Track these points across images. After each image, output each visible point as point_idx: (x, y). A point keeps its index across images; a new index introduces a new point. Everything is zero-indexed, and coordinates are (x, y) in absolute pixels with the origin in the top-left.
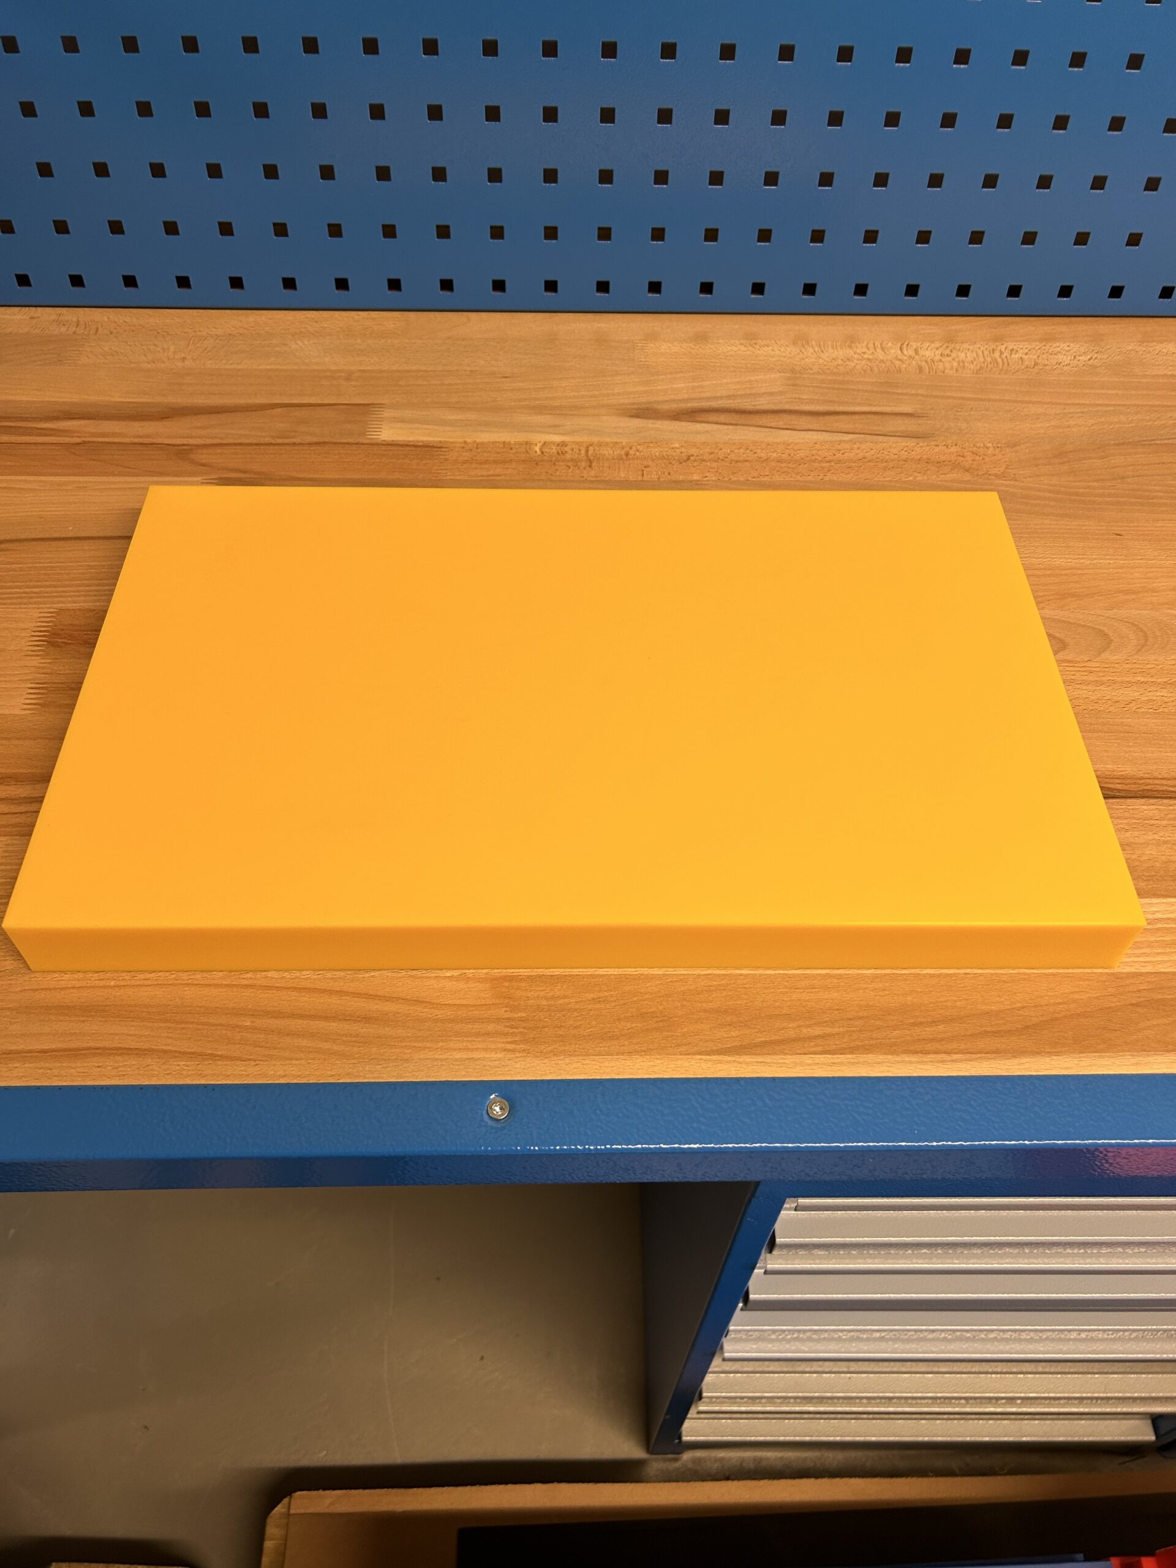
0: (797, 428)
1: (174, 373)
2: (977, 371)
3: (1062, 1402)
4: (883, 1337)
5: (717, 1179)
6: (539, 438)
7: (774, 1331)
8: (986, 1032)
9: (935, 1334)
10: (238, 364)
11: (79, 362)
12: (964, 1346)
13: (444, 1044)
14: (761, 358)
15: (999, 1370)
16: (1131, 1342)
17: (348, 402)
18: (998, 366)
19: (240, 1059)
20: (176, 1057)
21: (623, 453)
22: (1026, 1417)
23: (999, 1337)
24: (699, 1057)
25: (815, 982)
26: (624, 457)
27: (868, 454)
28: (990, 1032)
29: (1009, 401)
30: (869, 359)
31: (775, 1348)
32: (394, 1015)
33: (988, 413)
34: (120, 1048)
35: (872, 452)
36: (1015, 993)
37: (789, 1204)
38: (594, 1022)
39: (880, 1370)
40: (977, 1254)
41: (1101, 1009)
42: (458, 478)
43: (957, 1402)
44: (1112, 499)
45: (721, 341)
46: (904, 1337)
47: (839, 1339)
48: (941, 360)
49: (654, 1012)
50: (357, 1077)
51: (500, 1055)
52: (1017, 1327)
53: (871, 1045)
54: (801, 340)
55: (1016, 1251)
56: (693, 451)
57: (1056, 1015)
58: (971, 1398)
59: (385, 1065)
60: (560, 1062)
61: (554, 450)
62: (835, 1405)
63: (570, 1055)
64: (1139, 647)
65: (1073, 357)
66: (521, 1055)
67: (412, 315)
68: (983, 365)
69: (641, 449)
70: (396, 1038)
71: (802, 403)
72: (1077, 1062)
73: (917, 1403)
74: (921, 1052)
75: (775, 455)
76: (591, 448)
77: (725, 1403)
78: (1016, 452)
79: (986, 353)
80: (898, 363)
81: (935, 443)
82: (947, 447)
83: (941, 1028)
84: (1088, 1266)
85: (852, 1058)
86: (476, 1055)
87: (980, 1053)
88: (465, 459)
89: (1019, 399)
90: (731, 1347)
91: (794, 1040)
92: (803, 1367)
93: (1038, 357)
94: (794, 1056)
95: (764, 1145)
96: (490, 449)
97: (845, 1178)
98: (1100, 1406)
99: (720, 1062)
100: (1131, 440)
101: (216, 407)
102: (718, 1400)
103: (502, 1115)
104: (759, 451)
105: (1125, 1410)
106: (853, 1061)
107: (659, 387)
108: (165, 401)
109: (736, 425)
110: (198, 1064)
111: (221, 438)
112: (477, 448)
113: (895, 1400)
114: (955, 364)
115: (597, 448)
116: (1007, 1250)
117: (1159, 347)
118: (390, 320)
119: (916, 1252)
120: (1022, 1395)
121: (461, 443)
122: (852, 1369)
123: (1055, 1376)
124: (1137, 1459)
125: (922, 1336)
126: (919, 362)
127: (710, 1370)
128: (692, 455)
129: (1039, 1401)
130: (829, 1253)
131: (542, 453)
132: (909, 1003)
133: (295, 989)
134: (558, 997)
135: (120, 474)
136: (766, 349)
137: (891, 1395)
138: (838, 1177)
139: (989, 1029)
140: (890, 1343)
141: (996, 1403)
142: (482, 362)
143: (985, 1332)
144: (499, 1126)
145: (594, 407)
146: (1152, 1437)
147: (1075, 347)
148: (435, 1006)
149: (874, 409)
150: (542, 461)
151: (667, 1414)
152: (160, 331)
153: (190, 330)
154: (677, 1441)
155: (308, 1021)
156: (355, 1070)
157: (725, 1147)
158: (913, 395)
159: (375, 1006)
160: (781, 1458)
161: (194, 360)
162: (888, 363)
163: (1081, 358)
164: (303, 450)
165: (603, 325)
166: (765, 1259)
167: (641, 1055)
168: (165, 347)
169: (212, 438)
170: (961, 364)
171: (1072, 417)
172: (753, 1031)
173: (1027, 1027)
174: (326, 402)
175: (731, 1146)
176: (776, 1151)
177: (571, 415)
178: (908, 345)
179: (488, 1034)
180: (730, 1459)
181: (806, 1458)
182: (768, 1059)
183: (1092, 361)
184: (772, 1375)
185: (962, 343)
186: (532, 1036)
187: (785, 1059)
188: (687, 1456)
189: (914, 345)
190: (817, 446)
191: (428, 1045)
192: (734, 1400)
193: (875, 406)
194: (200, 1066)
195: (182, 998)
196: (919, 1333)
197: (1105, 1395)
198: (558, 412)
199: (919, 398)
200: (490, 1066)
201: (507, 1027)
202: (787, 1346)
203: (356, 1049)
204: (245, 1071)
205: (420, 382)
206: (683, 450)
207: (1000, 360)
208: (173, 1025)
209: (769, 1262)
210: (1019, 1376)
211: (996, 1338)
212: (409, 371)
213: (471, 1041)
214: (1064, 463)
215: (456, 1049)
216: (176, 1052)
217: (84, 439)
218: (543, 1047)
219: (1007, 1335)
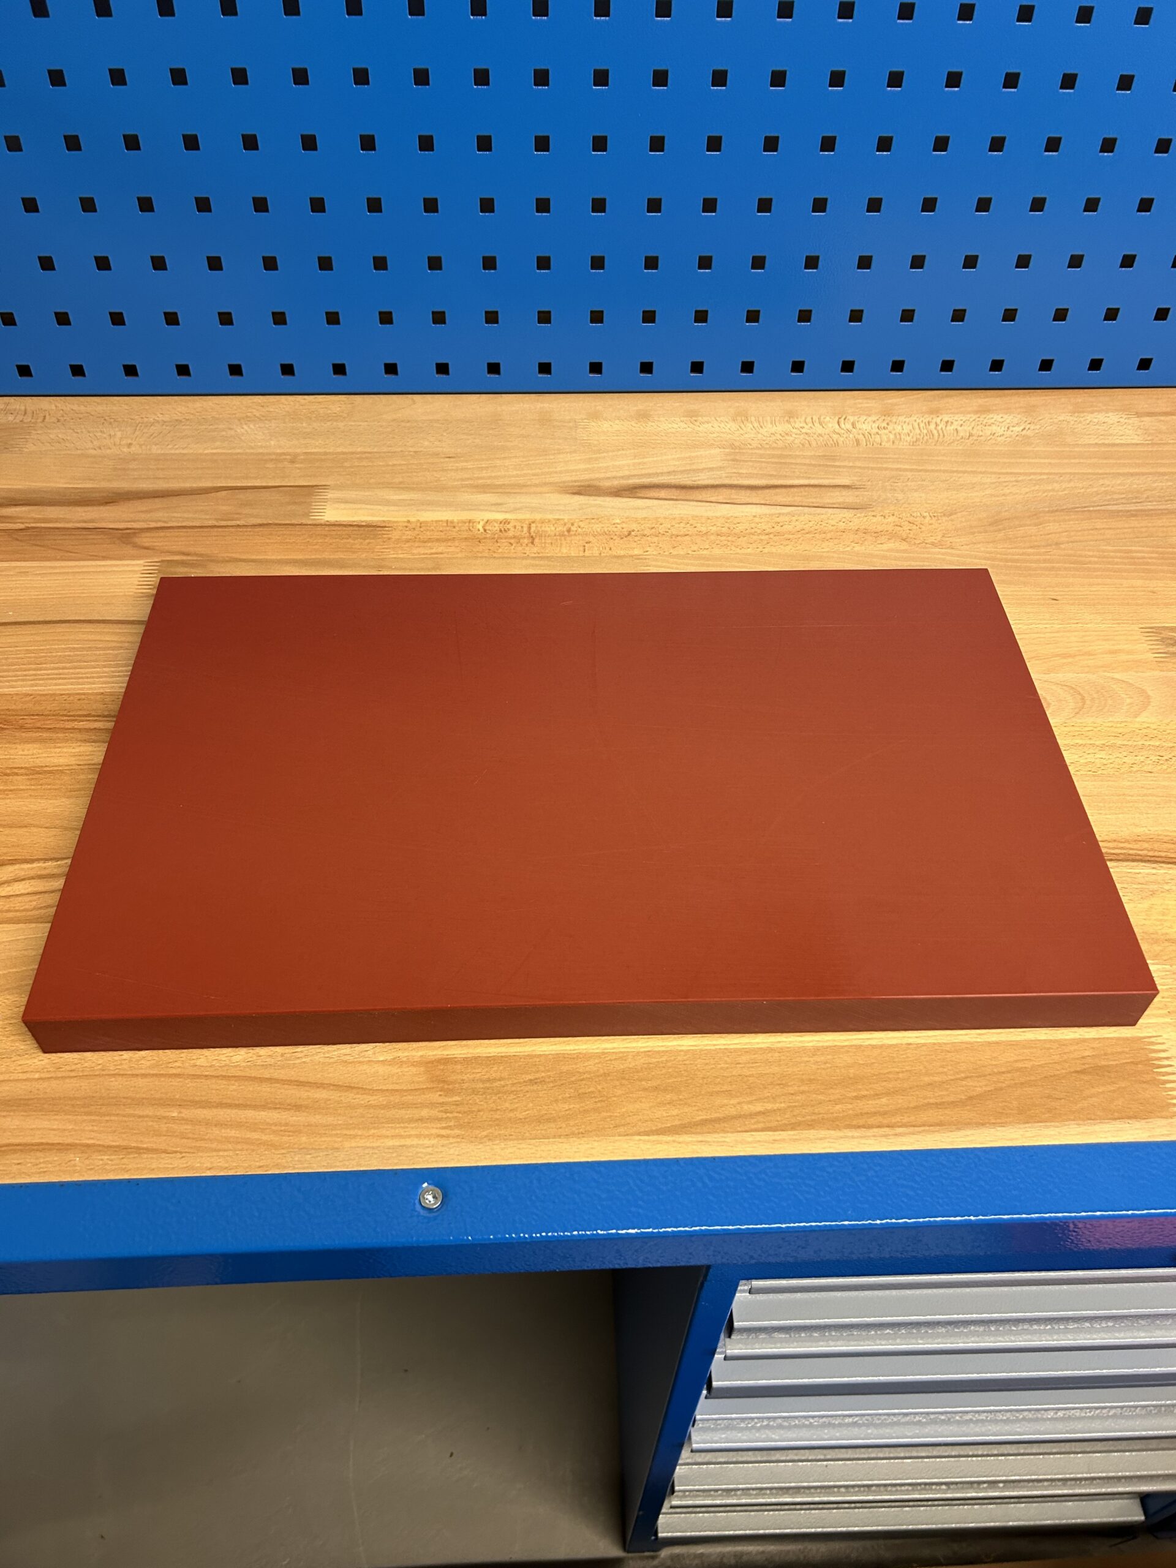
0: (736, 501)
1: (121, 459)
2: (913, 442)
3: (1046, 1484)
4: (856, 1422)
5: (659, 1265)
6: (481, 517)
7: (743, 1420)
8: (929, 1104)
9: (908, 1418)
10: (183, 449)
11: (26, 450)
12: (939, 1430)
13: (376, 1131)
14: (701, 435)
15: (980, 1453)
16: (1110, 1420)
17: (292, 484)
18: (933, 438)
19: (165, 1152)
20: (100, 1151)
21: (565, 529)
22: (1012, 1500)
23: (974, 1419)
24: (637, 1138)
25: (756, 1056)
26: (566, 533)
27: (807, 525)
28: (933, 1104)
29: (945, 471)
30: (806, 434)
31: (745, 1438)
32: (325, 1103)
33: (925, 483)
34: (42, 1144)
35: (811, 524)
36: (959, 1063)
37: (743, 1286)
38: (531, 1105)
39: (856, 1456)
40: (942, 1332)
41: (1045, 1077)
42: (401, 556)
43: (938, 1488)
44: (1047, 565)
45: (662, 419)
46: (878, 1422)
47: (811, 1425)
48: (877, 433)
49: (592, 1092)
50: (285, 1167)
51: (434, 1141)
52: (992, 1408)
53: (813, 1120)
54: (742, 416)
55: (982, 1329)
56: (634, 526)
57: (1000, 1085)
58: (953, 1483)
59: (315, 1155)
60: (495, 1147)
61: (497, 527)
62: (812, 1495)
63: (505, 1140)
64: (1077, 710)
65: (1006, 429)
66: (454, 1140)
67: (358, 399)
68: (918, 436)
69: (582, 526)
70: (327, 1126)
71: (742, 477)
72: (1022, 1133)
73: (897, 1490)
74: (864, 1127)
75: (714, 529)
76: (533, 525)
77: (699, 1496)
78: (952, 520)
79: (922, 425)
80: (835, 436)
81: (873, 514)
82: (885, 517)
83: (884, 1100)
84: (1055, 1342)
85: (794, 1135)
86: (408, 1142)
87: (924, 1125)
88: (409, 537)
89: (955, 469)
90: (698, 1438)
91: (734, 1118)
92: (778, 1455)
93: (973, 428)
94: (735, 1134)
95: (703, 1228)
96: (432, 528)
97: (791, 1260)
98: (1084, 1487)
99: (660, 1143)
100: (1065, 507)
101: (161, 491)
102: (692, 1494)
103: (435, 1204)
104: (699, 525)
105: (1109, 1490)
106: (794, 1137)
107: (601, 465)
108: (111, 486)
109: (676, 500)
110: (123, 1158)
111: (165, 522)
112: (420, 527)
113: (874, 1488)
114: (892, 436)
115: (539, 525)
116: (972, 1328)
117: (1089, 417)
118: (336, 404)
119: (879, 1332)
120: (1004, 1478)
121: (404, 522)
122: (829, 1457)
123: (1037, 1457)
124: (1130, 1540)
125: (895, 1419)
126: (856, 436)
127: (680, 1462)
128: (633, 531)
129: (1022, 1484)
130: (790, 1336)
131: (485, 530)
132: (851, 1076)
133: (224, 1077)
134: (495, 1080)
135: (62, 559)
136: (706, 425)
137: (870, 1482)
138: (783, 1259)
139: (931, 1101)
140: (863, 1428)
141: (978, 1488)
142: (426, 443)
143: (960, 1414)
144: (432, 1215)
145: (536, 485)
146: (1143, 1518)
147: (1008, 418)
148: (367, 1091)
149: (813, 482)
150: (485, 538)
151: (640, 1510)
152: (106, 418)
153: (137, 417)
154: (653, 1538)
155: (236, 1111)
156: (284, 1161)
157: (664, 1232)
158: (851, 467)
159: (304, 1094)
160: (763, 1552)
161: (141, 446)
162: (826, 437)
163: (1014, 429)
164: (246, 531)
165: (546, 405)
166: (725, 1345)
167: (579, 1138)
168: (112, 433)
169: (156, 521)
170: (898, 437)
171: (1006, 486)
172: (694, 1108)
173: (971, 1098)
174: (270, 484)
175: (669, 1230)
176: (716, 1233)
177: (515, 493)
178: (845, 419)
179: (421, 1120)
180: (710, 1555)
181: (788, 1552)
182: (709, 1138)
183: (1024, 432)
184: (746, 1465)
185: (898, 416)
186: (466, 1121)
187: (725, 1137)
188: (665, 1553)
189: (851, 419)
190: (757, 520)
191: (360, 1133)
192: (708, 1493)
193: (814, 478)
194: (125, 1160)
195: (109, 1090)
196: (892, 1417)
197: (1089, 1475)
198: (500, 490)
199: (857, 470)
200: (422, 1153)
201: (442, 1111)
202: (757, 1435)
203: (285, 1139)
204: (171, 1164)
205: (364, 463)
206: (624, 525)
207: (935, 432)
208: (97, 1118)
209: (729, 1347)
210: (1000, 1458)
211: (971, 1420)
212: (353, 453)
213: (404, 1128)
214: (1000, 530)
215: (388, 1136)
216: (99, 1145)
217: (27, 525)
218: (478, 1132)
219: (983, 1417)
